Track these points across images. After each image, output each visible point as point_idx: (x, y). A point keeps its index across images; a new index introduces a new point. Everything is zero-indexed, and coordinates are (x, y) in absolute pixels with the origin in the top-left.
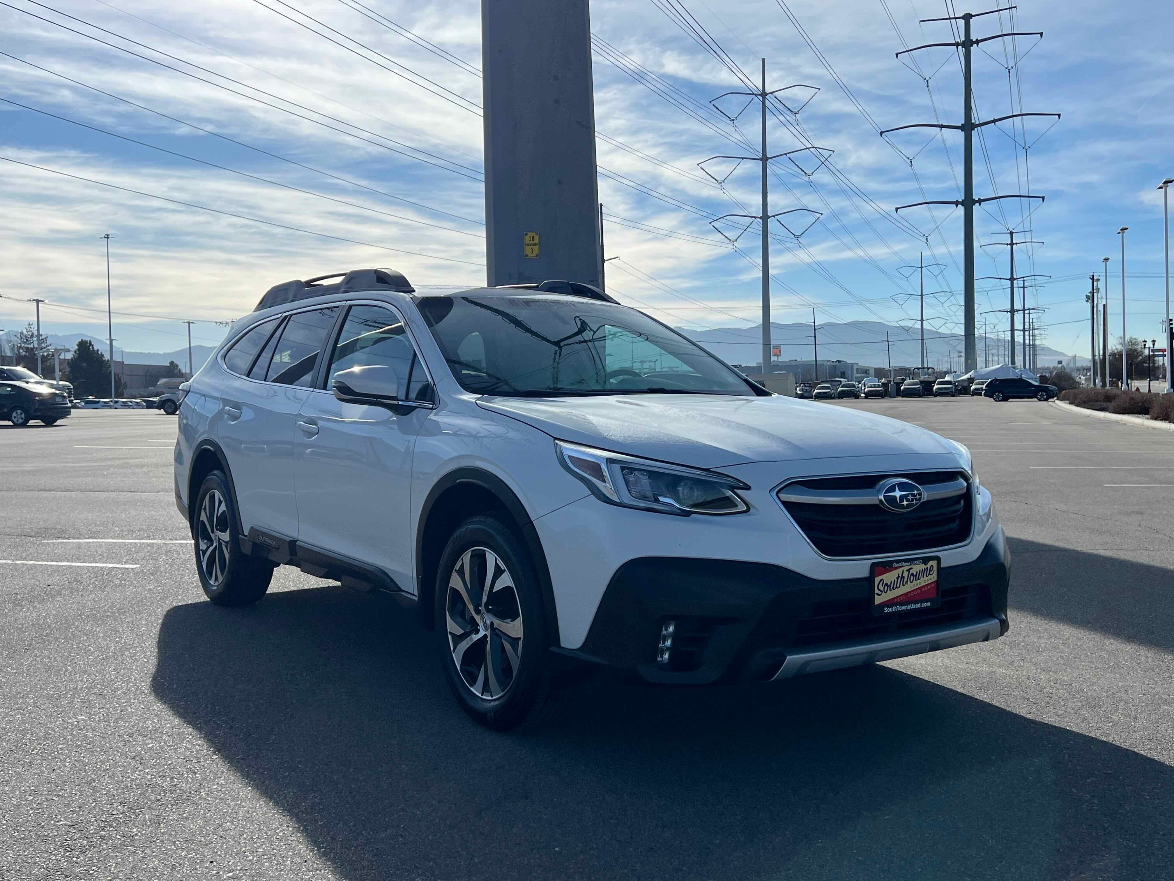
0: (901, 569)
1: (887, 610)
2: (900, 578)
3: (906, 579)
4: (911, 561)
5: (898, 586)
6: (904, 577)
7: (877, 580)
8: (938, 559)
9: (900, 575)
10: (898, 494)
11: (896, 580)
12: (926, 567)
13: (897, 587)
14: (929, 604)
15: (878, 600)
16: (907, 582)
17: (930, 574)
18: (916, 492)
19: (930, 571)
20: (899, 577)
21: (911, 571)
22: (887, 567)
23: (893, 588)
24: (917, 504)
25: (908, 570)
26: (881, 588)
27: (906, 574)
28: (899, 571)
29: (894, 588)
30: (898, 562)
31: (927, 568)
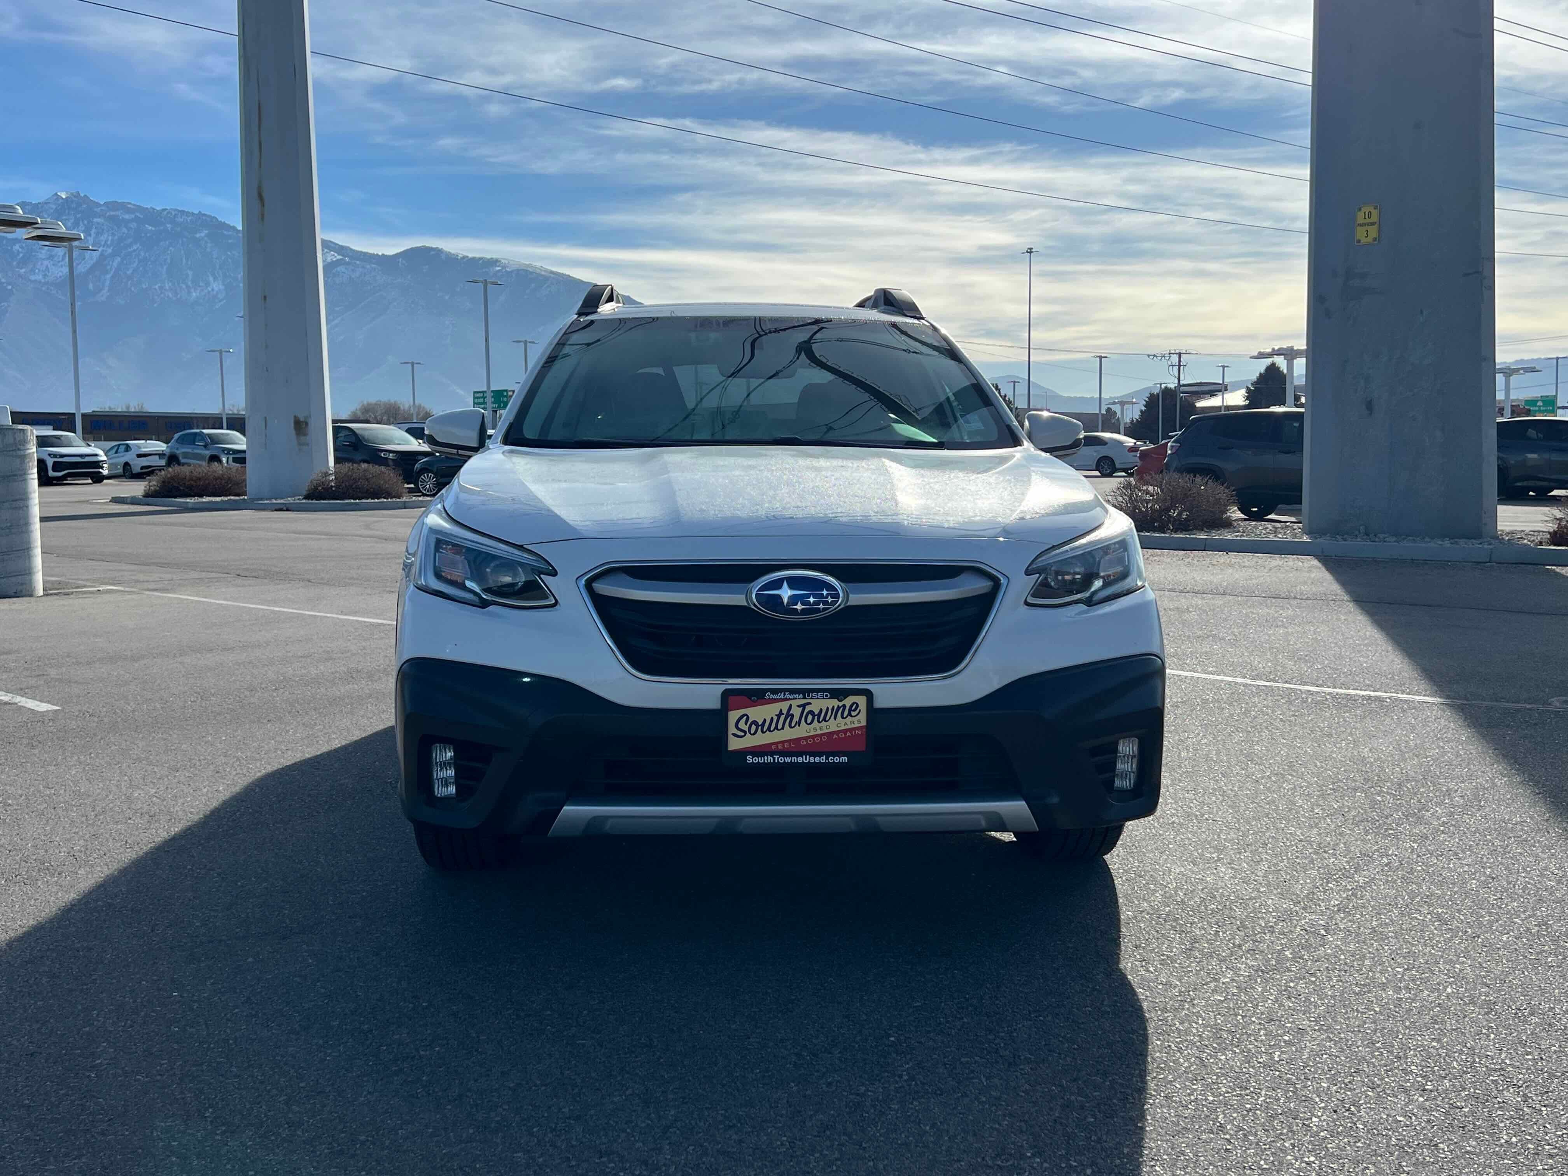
0: (787, 704)
1: (750, 759)
2: (783, 717)
3: (796, 719)
4: (805, 693)
5: (780, 727)
6: (792, 716)
7: (733, 716)
8: (868, 694)
9: (785, 712)
10: (786, 593)
11: (775, 718)
12: (841, 704)
13: (776, 728)
14: (845, 759)
15: (734, 744)
16: (799, 723)
17: (850, 714)
18: (825, 592)
19: (850, 710)
20: (781, 713)
21: (808, 708)
22: (757, 697)
23: (769, 729)
24: (824, 609)
25: (803, 706)
26: (742, 725)
27: (796, 712)
28: (784, 706)
29: (772, 729)
30: (775, 691)
31: (844, 706)
